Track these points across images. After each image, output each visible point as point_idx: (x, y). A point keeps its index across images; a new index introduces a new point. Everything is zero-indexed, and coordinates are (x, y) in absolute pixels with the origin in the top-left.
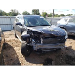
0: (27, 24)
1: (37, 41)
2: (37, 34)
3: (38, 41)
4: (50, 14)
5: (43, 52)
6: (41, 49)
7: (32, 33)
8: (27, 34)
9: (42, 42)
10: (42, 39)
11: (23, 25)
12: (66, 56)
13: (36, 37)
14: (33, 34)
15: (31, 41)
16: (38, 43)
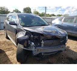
0: (23, 24)
1: (37, 44)
2: (37, 35)
3: (39, 44)
4: (42, 14)
5: (44, 57)
6: (42, 53)
7: (31, 34)
8: (25, 35)
9: (42, 44)
10: (43, 41)
11: (18, 25)
12: (67, 58)
13: (36, 39)
14: (32, 36)
15: (30, 45)
16: (38, 46)
